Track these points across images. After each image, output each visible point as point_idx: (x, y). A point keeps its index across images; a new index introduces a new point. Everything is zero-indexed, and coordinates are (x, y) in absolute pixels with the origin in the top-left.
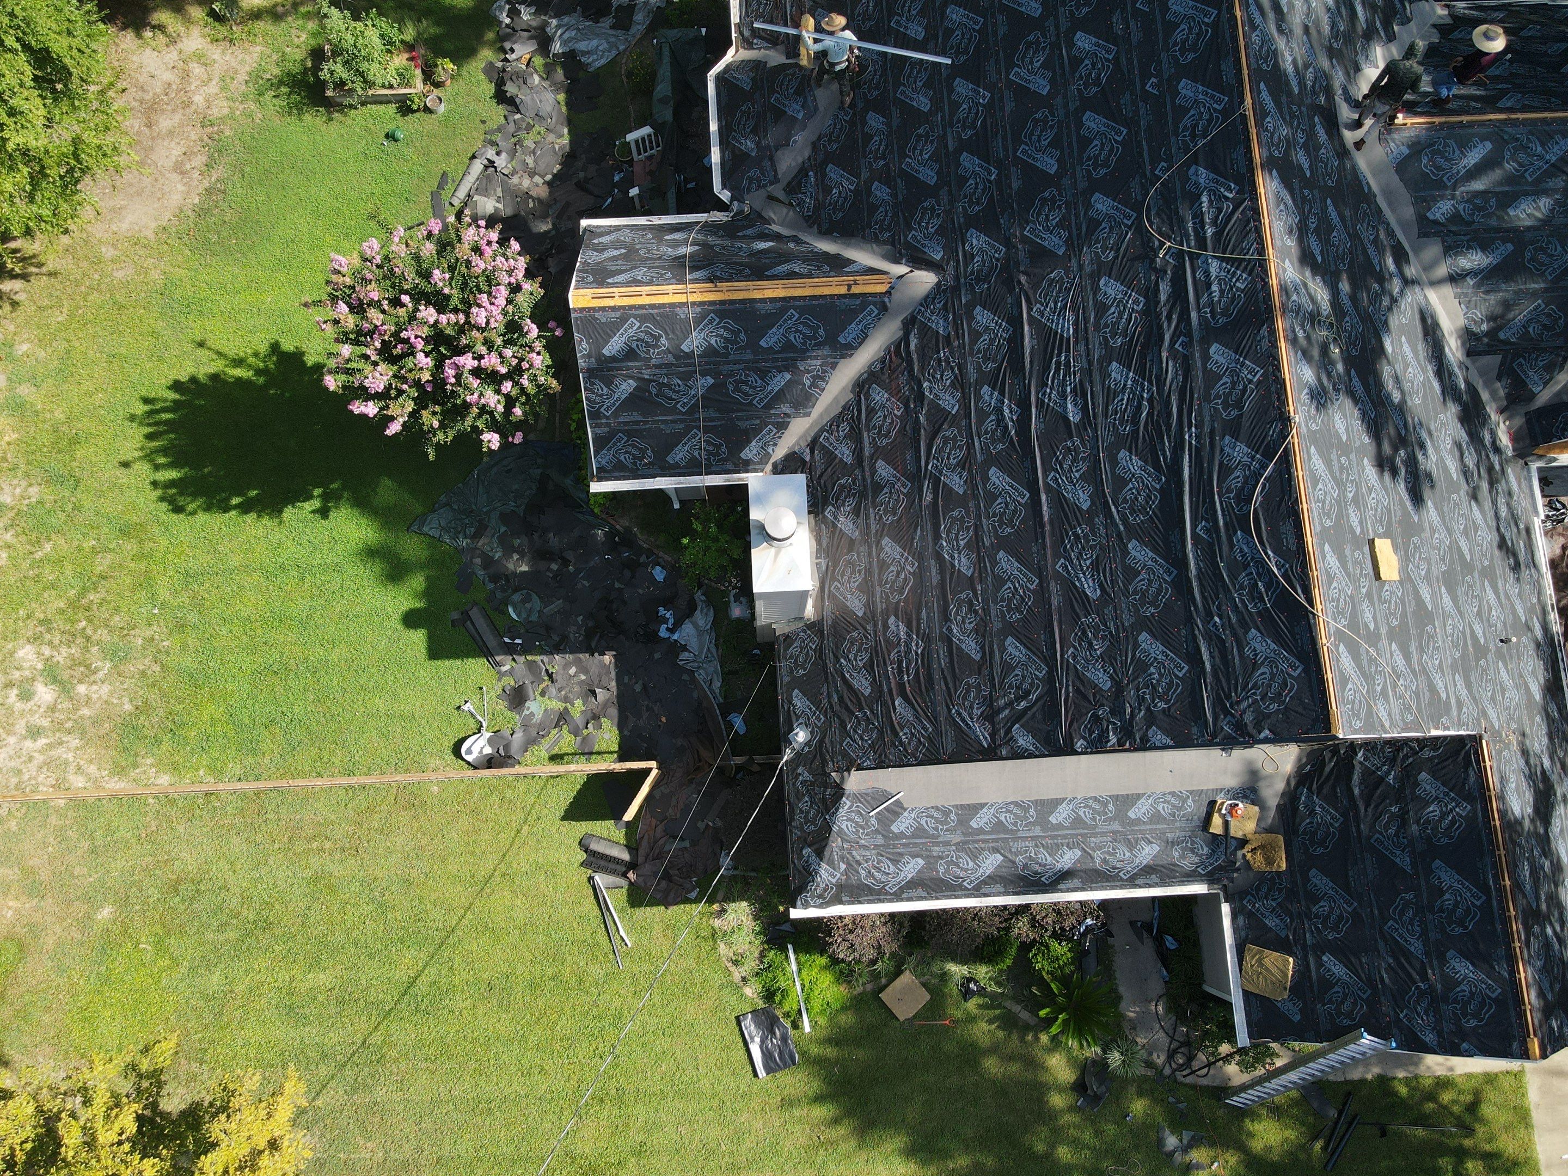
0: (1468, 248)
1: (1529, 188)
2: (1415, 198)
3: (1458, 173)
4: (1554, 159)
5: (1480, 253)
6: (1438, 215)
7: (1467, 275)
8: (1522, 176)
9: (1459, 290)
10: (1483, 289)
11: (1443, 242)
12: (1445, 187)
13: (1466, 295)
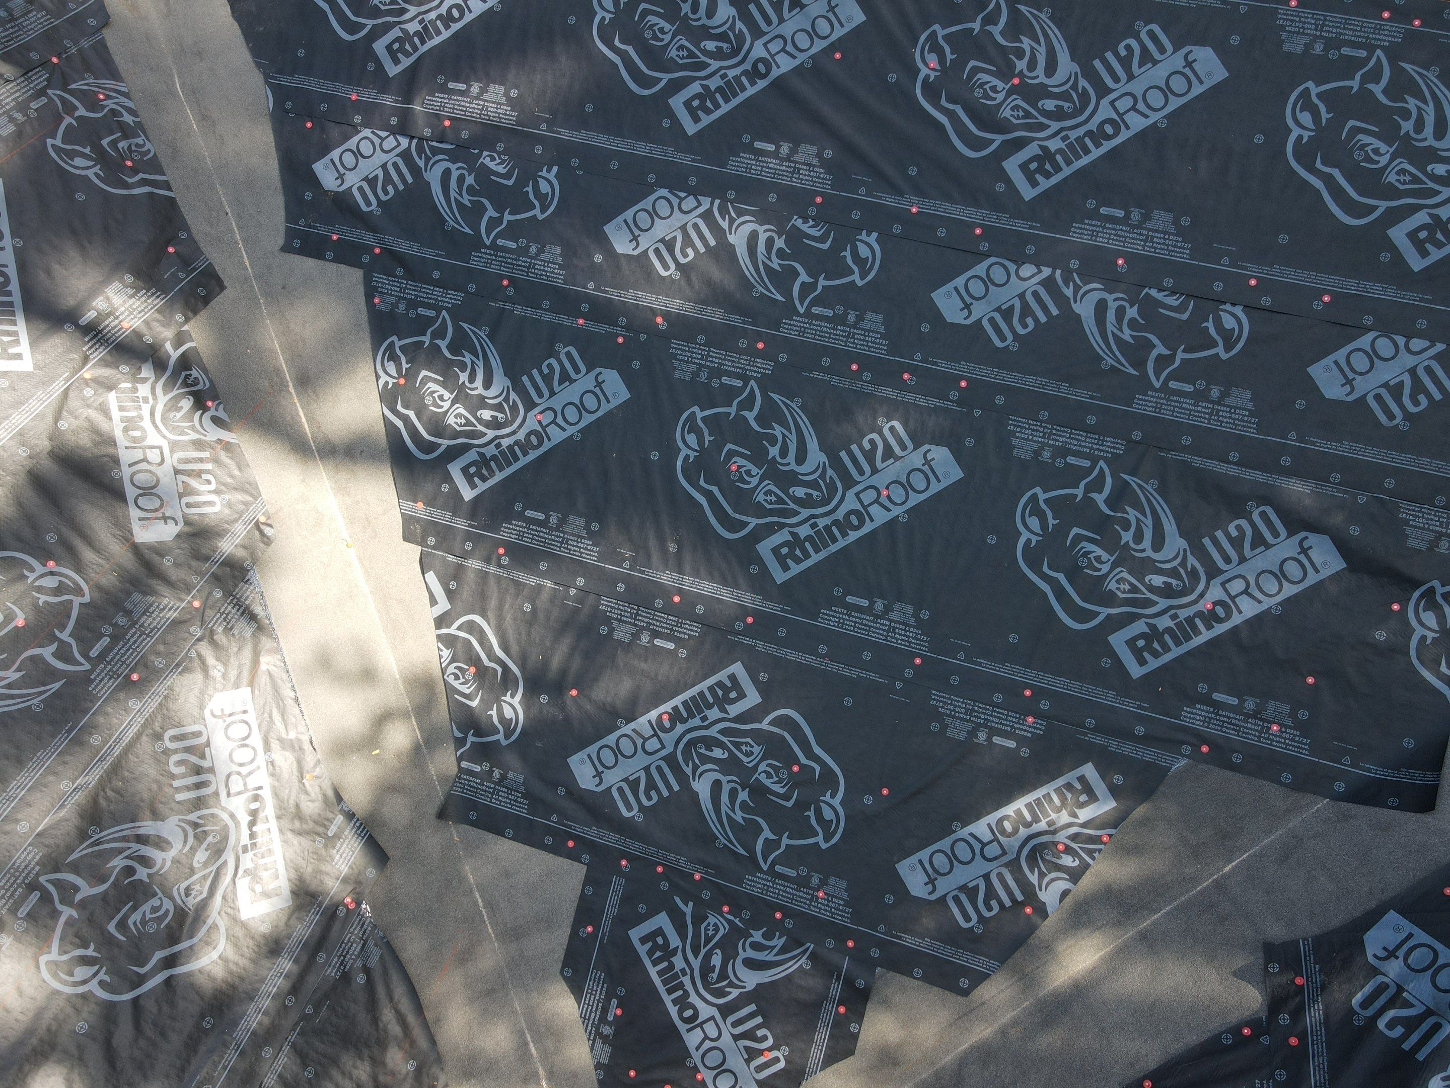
0: (460, 344)
1: (684, 159)
2: (281, 94)
3: (424, 35)
4: (785, 65)
5: (500, 382)
6: (353, 180)
7: (453, 453)
8: (660, 102)
9: (419, 509)
10: (509, 532)
11: (370, 292)
12: (382, 82)
13: (444, 535)
